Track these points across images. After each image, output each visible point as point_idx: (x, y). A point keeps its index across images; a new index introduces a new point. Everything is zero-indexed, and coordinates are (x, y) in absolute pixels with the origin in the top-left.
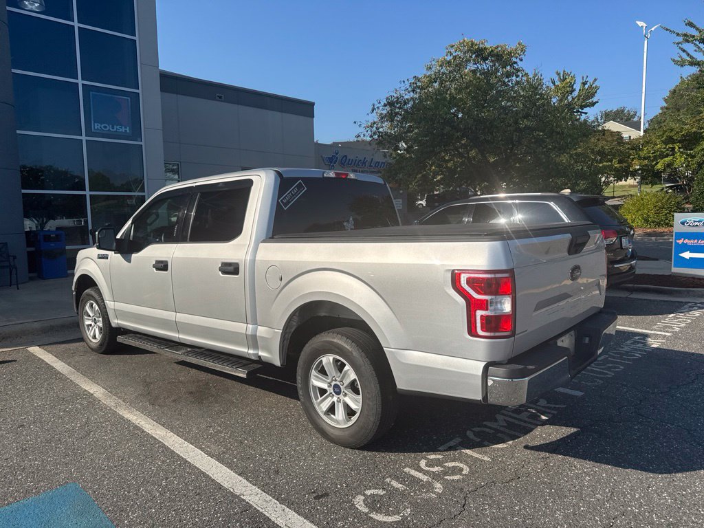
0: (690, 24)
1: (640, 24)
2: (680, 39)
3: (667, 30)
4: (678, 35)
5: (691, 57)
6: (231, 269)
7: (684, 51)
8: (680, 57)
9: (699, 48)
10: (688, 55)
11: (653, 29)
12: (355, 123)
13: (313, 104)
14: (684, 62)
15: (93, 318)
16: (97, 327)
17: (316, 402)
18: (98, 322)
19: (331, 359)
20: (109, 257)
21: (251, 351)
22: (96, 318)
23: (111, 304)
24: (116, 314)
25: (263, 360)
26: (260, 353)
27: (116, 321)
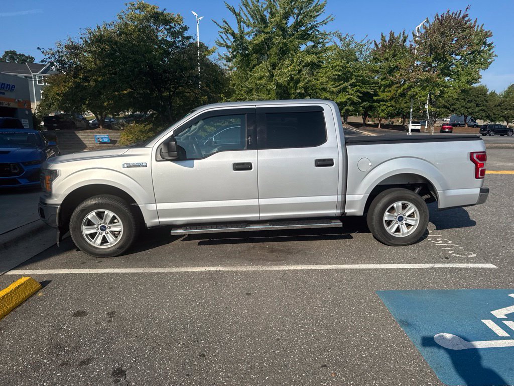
0: (225, 22)
1: (195, 14)
2: (223, 30)
3: (215, 22)
4: (220, 27)
5: (225, 42)
7: (222, 37)
8: (218, 40)
9: (227, 37)
10: (224, 40)
11: (200, 18)
14: (221, 44)
15: (100, 226)
16: (108, 233)
17: (387, 228)
18: (110, 228)
19: (400, 204)
20: (148, 165)
21: (338, 211)
22: (106, 225)
23: (153, 207)
24: (158, 214)
25: (347, 215)
26: (346, 211)
27: (157, 220)
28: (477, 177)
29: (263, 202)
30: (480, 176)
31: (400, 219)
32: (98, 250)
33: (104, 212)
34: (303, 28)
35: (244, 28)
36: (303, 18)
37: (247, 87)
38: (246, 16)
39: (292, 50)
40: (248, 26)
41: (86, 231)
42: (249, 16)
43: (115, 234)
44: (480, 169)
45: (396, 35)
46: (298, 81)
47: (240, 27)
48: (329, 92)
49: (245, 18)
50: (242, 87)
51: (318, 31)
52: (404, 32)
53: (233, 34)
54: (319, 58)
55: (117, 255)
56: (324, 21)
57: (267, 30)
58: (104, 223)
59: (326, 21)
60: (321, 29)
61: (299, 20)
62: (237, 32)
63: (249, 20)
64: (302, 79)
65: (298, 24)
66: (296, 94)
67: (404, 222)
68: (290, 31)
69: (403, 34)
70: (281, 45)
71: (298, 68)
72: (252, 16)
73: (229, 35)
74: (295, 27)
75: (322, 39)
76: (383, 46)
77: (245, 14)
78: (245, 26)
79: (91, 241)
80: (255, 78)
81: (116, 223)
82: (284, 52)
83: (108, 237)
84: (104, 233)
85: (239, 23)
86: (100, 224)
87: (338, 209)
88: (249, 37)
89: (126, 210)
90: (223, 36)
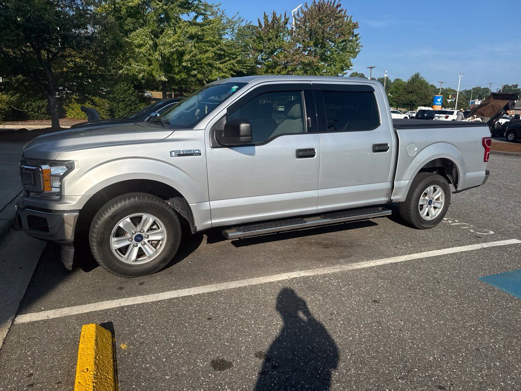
15: (134, 236)
16: (145, 244)
17: (421, 213)
18: (148, 237)
19: (432, 188)
20: (203, 153)
22: (142, 234)
24: (211, 213)
25: (393, 202)
26: (392, 198)
27: (209, 222)
28: (485, 161)
30: (487, 160)
31: (430, 203)
32: (133, 268)
33: (142, 217)
41: (116, 244)
43: (155, 244)
44: (487, 153)
45: (278, 16)
46: (183, 53)
52: (285, 14)
58: (140, 231)
64: (187, 52)
67: (433, 205)
69: (285, 16)
76: (266, 25)
79: (122, 257)
81: (155, 229)
83: (145, 248)
84: (140, 245)
86: (135, 233)
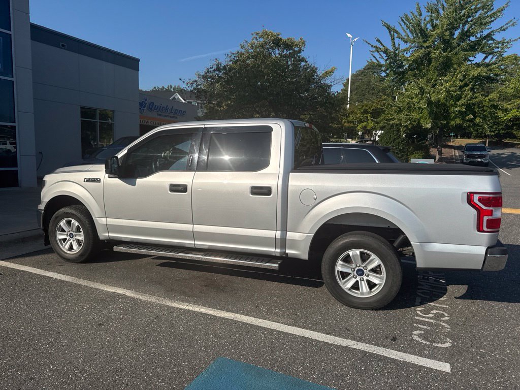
0: (378, 41)
1: (349, 35)
2: (374, 49)
3: (366, 42)
4: (372, 46)
5: (378, 61)
6: (264, 191)
7: (374, 57)
8: (371, 60)
9: (381, 56)
10: (376, 59)
11: (355, 40)
12: (180, 79)
13: (138, 60)
14: (374, 63)
15: (69, 233)
16: (74, 241)
17: (341, 282)
18: (76, 236)
19: (358, 252)
20: (102, 181)
21: (278, 250)
22: (73, 233)
23: (103, 221)
24: (108, 228)
25: (289, 256)
26: (287, 251)
27: (107, 235)
28: (480, 229)
29: (198, 228)
30: (485, 229)
31: (359, 273)
32: (66, 255)
33: (71, 221)
34: (473, 39)
35: (399, 45)
36: (471, 27)
37: (396, 106)
38: (405, 32)
39: (456, 64)
40: (406, 42)
41: (59, 236)
42: (408, 31)
44: (486, 218)
46: (459, 98)
47: (394, 44)
48: (502, 110)
49: (403, 34)
50: (392, 106)
51: (493, 40)
53: (386, 52)
54: (491, 70)
55: (79, 261)
56: (501, 27)
57: (427, 44)
58: (72, 231)
59: (505, 27)
60: (498, 37)
61: (466, 29)
62: (391, 49)
63: (408, 36)
64: (463, 96)
65: (465, 35)
66: (457, 113)
67: (365, 278)
68: (455, 43)
70: (441, 59)
71: (459, 83)
72: (411, 31)
73: (382, 53)
74: (461, 38)
75: (498, 48)
77: (404, 30)
78: (402, 42)
79: (62, 246)
80: (408, 96)
81: (80, 232)
82: (446, 66)
83: (74, 244)
84: (71, 240)
85: (393, 39)
86: (69, 231)
87: (278, 248)
88: (407, 53)
89: (85, 221)
90: (376, 54)
